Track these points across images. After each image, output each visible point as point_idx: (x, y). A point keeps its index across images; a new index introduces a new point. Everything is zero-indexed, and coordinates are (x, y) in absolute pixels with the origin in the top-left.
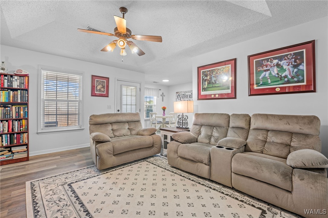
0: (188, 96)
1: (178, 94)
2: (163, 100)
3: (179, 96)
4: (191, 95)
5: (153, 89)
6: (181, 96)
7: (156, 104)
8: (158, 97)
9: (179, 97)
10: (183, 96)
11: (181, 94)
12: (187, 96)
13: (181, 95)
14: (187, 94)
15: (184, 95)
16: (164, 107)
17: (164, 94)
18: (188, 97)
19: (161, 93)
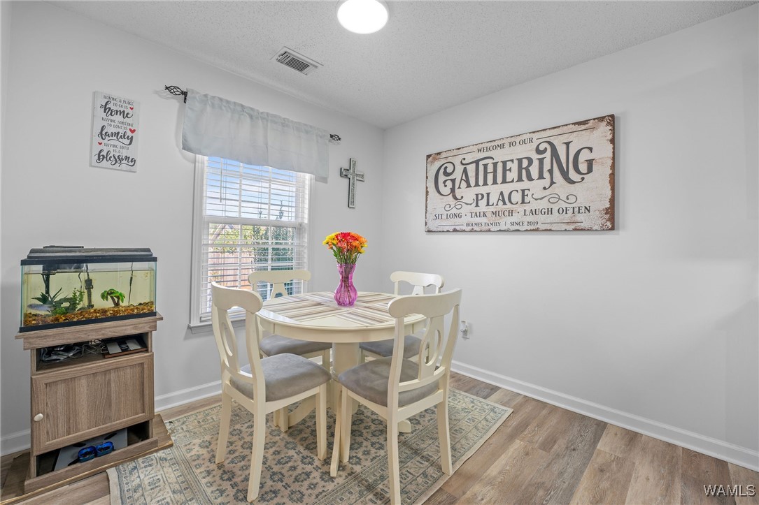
0: (515, 166)
1: (437, 164)
2: (351, 203)
3: (446, 174)
4: (535, 157)
5: (285, 124)
6: (458, 175)
7: (306, 221)
8: (324, 180)
9: (442, 178)
10: (471, 174)
11: (457, 161)
12: (505, 170)
13: (460, 169)
14: (499, 156)
15: (477, 162)
16: (345, 236)
17: (360, 169)
18: (512, 175)
19: (338, 157)
